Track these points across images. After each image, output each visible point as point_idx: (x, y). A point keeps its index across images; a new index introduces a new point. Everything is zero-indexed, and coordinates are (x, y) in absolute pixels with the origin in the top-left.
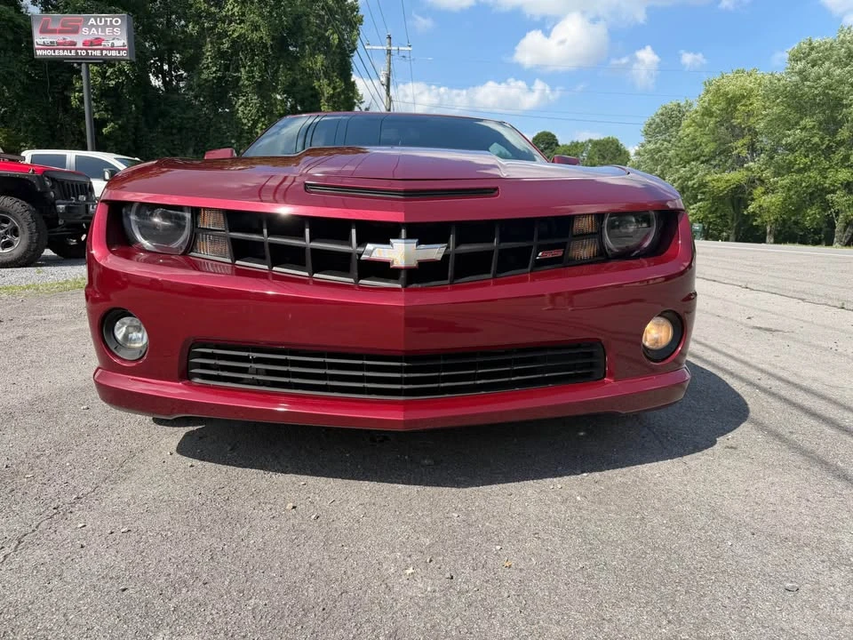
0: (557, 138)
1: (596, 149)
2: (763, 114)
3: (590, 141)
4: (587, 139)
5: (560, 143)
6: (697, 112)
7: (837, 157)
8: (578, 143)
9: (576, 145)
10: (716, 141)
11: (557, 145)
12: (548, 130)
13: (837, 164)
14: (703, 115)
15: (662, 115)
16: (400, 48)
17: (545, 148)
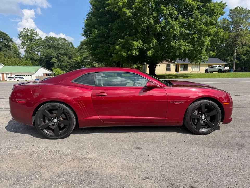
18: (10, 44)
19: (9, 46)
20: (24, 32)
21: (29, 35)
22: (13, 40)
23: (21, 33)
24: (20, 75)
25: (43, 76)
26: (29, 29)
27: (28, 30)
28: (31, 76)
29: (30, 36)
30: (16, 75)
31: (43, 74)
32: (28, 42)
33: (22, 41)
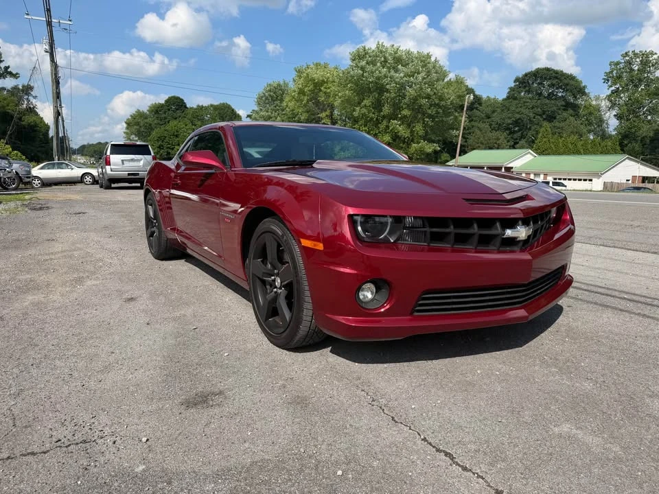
0: (185, 101)
1: (217, 112)
2: (339, 96)
3: (212, 105)
4: (209, 104)
5: (188, 106)
6: (295, 92)
7: (382, 126)
8: (202, 106)
9: (201, 108)
10: (308, 112)
11: (186, 107)
12: (177, 95)
13: (382, 131)
14: (299, 93)
15: (270, 91)
16: (61, 21)
17: (177, 109)
18: (580, 101)
19: (575, 107)
20: (621, 63)
21: (636, 68)
22: (586, 91)
23: (613, 67)
24: (560, 179)
25: (630, 182)
26: (637, 51)
27: (636, 55)
28: (591, 180)
29: (638, 70)
30: (555, 179)
31: (630, 178)
32: (628, 90)
33: (613, 88)
